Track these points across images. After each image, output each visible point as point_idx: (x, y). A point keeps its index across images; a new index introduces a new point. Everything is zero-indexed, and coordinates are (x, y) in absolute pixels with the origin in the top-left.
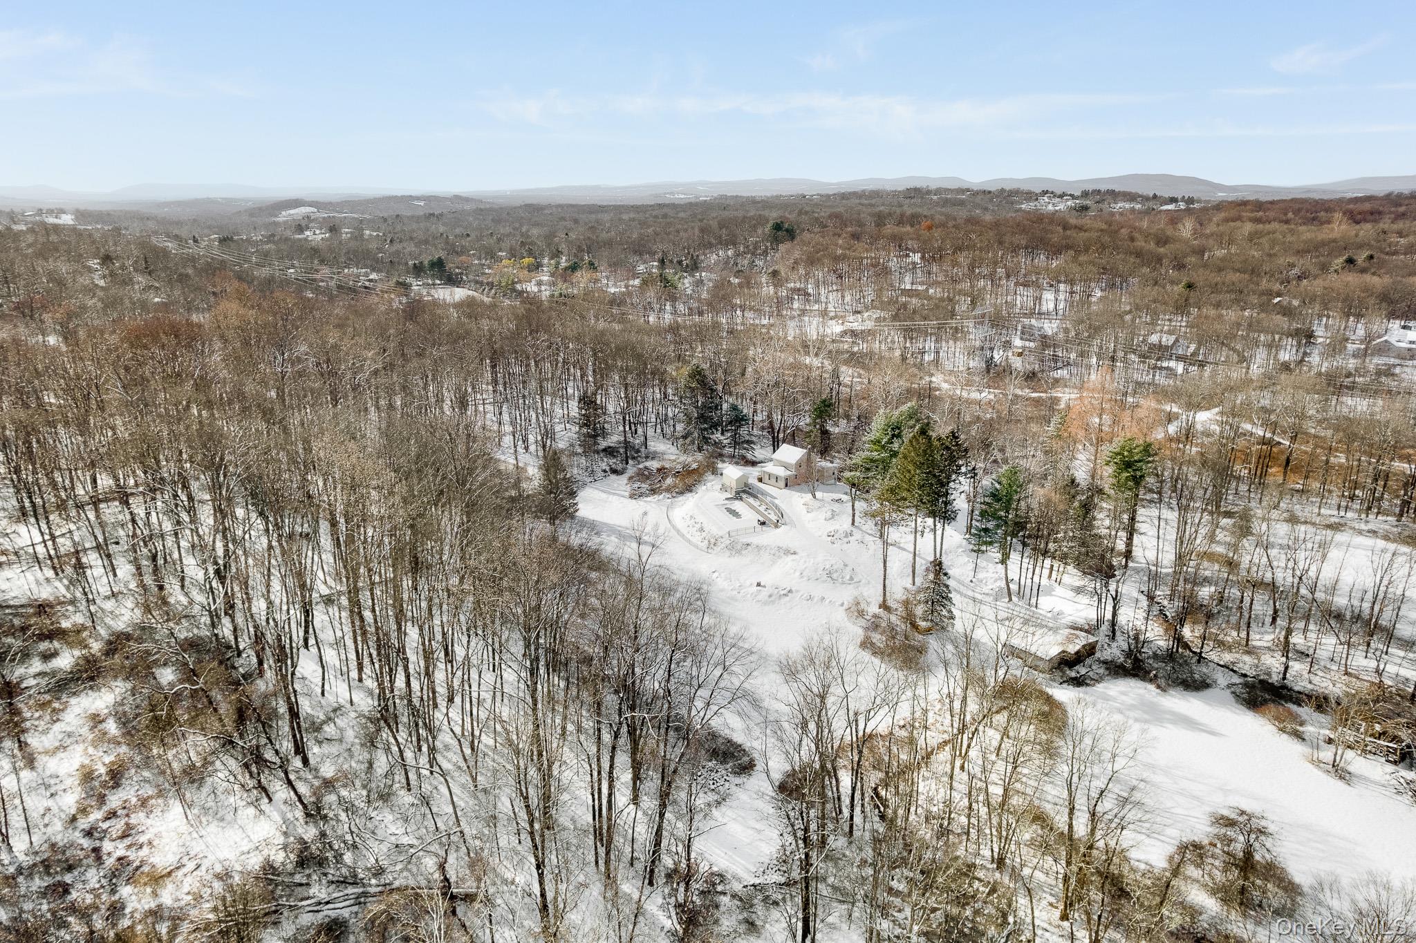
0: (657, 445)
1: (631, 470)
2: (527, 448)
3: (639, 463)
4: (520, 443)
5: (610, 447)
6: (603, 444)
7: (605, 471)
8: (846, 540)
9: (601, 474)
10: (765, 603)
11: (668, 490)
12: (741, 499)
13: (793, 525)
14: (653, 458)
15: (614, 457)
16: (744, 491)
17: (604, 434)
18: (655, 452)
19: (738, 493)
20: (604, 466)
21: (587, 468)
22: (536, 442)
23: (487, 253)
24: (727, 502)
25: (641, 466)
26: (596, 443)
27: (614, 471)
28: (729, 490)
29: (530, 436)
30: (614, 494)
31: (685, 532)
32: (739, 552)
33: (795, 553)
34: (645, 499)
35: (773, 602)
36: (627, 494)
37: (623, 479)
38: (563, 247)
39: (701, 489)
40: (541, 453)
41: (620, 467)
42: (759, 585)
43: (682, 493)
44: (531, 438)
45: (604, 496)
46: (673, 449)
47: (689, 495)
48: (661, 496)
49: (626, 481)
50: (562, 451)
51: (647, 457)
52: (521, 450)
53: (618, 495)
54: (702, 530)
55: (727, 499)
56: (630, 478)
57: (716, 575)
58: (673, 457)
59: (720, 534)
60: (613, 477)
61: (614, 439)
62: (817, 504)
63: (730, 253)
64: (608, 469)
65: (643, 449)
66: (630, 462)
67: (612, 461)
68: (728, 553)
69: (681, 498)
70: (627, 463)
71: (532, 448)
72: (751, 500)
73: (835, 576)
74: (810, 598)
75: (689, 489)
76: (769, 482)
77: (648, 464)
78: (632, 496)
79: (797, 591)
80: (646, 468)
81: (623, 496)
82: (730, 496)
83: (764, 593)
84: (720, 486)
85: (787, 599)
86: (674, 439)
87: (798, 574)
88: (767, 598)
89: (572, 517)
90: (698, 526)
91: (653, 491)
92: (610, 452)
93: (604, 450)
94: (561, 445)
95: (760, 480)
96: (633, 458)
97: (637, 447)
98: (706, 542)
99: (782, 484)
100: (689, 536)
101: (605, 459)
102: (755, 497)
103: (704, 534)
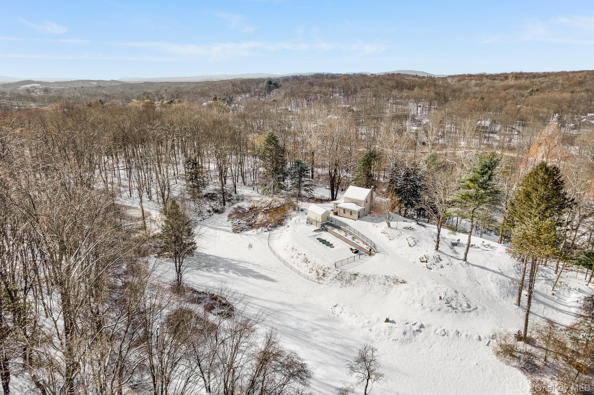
0: (243, 191)
1: (229, 209)
2: (150, 198)
3: (233, 204)
4: (145, 194)
5: (209, 194)
6: (205, 192)
7: (209, 211)
8: (439, 265)
9: (206, 214)
10: (402, 342)
11: (263, 225)
12: (326, 230)
13: (386, 253)
14: (243, 200)
15: (214, 200)
16: (327, 224)
17: (204, 185)
18: (243, 196)
19: (323, 225)
20: (207, 207)
21: (196, 209)
22: (157, 192)
23: (126, 99)
24: (316, 233)
25: (235, 206)
26: (199, 192)
27: (216, 211)
28: (314, 223)
29: (152, 189)
30: (220, 229)
31: (291, 263)
32: (348, 281)
33: (404, 282)
34: (246, 233)
35: (409, 340)
36: (230, 229)
37: (224, 217)
38: (164, 96)
39: (289, 222)
40: (161, 201)
41: (219, 208)
42: (387, 321)
43: (275, 227)
44: (153, 190)
45: (212, 231)
46: (255, 193)
47: (281, 228)
48: (259, 230)
49: (226, 219)
50: (177, 198)
51: (238, 200)
52: (145, 198)
53: (224, 230)
54: (306, 261)
55: (315, 231)
56: (230, 216)
57: (338, 310)
58: (258, 199)
59: (326, 265)
60: (216, 215)
61: (210, 189)
62: (396, 233)
63: (247, 96)
64: (211, 209)
65: (233, 194)
66: (227, 203)
67: (213, 203)
68: (339, 283)
69: (275, 231)
70: (224, 205)
71: (154, 197)
72: (336, 230)
73: (453, 304)
74: (445, 334)
75: (280, 223)
76: (344, 215)
77: (240, 204)
78: (235, 231)
79: (429, 326)
80: (239, 208)
81: (228, 231)
82: (318, 228)
83: (398, 332)
84: (305, 221)
85: (420, 336)
86: (253, 185)
87: (418, 305)
88: (402, 336)
89: (191, 252)
90: (302, 257)
91: (251, 226)
92: (211, 197)
93: (206, 196)
94: (175, 194)
95: (336, 214)
96: (229, 201)
97: (229, 192)
98: (314, 272)
99: (356, 216)
100: (295, 266)
101: (208, 203)
102: (339, 228)
103: (310, 265)
